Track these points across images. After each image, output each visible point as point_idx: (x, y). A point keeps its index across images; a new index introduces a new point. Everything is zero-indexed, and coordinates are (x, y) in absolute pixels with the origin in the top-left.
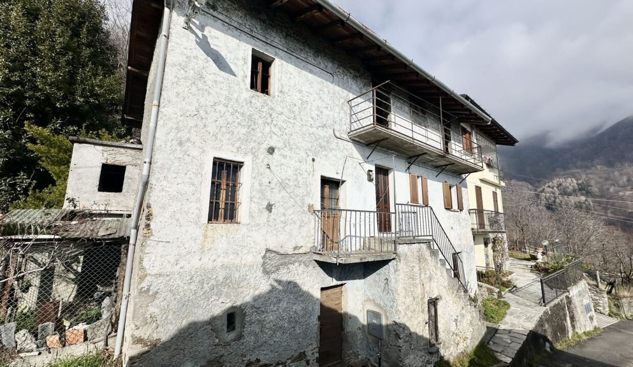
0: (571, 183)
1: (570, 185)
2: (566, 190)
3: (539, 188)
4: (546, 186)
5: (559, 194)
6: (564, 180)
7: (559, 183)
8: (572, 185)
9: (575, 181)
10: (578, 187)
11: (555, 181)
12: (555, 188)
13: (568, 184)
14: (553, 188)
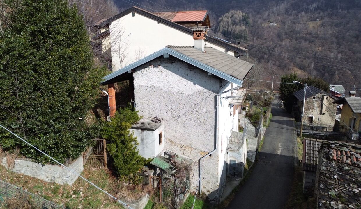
0: (239, 14)
1: (238, 16)
2: (235, 20)
3: (220, 17)
4: (225, 16)
5: (231, 23)
6: (235, 12)
7: (232, 14)
8: (239, 16)
9: (241, 14)
10: (243, 18)
11: (230, 12)
12: (229, 18)
13: (237, 16)
14: (228, 18)
